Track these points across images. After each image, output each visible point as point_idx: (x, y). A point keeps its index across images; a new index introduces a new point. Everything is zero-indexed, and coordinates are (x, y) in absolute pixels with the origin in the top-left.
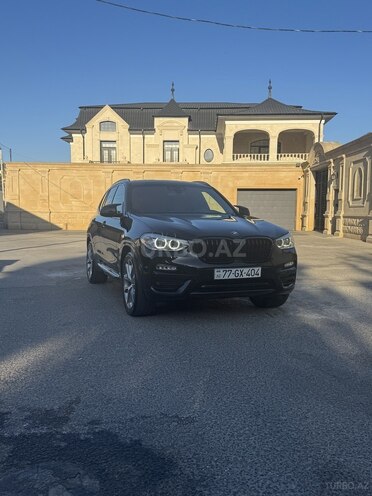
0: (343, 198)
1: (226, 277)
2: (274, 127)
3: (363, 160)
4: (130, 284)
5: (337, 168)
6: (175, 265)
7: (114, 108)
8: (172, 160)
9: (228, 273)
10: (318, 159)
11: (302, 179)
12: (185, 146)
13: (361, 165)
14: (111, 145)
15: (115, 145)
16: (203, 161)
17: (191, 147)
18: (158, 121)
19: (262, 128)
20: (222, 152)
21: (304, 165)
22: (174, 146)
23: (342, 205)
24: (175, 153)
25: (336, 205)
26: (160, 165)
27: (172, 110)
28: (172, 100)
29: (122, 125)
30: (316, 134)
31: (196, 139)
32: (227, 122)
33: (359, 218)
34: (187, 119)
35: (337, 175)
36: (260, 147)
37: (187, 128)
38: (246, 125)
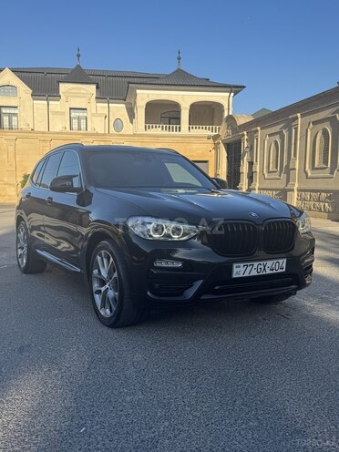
0: (258, 171)
1: (246, 275)
2: (186, 99)
3: (280, 133)
4: (103, 283)
5: (251, 140)
6: (178, 260)
7: (14, 71)
8: (79, 129)
9: (249, 269)
10: (230, 131)
11: (213, 151)
12: (93, 115)
13: (277, 138)
14: (12, 111)
15: (16, 111)
16: (112, 131)
17: (100, 115)
18: (63, 87)
19: (173, 99)
20: (132, 122)
21: (215, 138)
22: (81, 114)
23: (257, 177)
24: (83, 121)
25: (251, 178)
26: (67, 133)
27: (78, 76)
28: (78, 66)
29: (24, 90)
30: (226, 107)
31: (104, 108)
32: (138, 91)
33: (276, 190)
34: (94, 87)
35: (251, 148)
36: (170, 118)
37: (95, 95)
38: (157, 95)
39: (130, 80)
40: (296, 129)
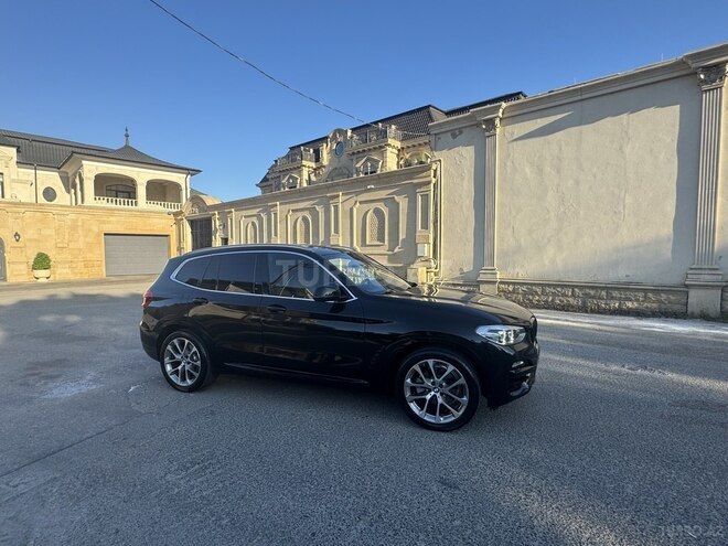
2: (142, 176)
3: (258, 216)
5: (224, 220)
10: (196, 210)
11: (175, 226)
12: (13, 181)
13: (255, 220)
16: (41, 199)
17: (25, 182)
19: (128, 174)
21: (176, 214)
30: (183, 187)
31: (29, 174)
32: (84, 162)
34: (14, 150)
35: (224, 226)
36: (117, 192)
37: (15, 159)
38: (109, 168)
39: (77, 150)
40: (275, 214)
